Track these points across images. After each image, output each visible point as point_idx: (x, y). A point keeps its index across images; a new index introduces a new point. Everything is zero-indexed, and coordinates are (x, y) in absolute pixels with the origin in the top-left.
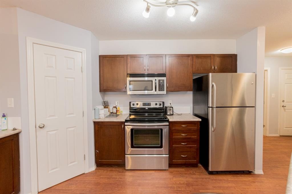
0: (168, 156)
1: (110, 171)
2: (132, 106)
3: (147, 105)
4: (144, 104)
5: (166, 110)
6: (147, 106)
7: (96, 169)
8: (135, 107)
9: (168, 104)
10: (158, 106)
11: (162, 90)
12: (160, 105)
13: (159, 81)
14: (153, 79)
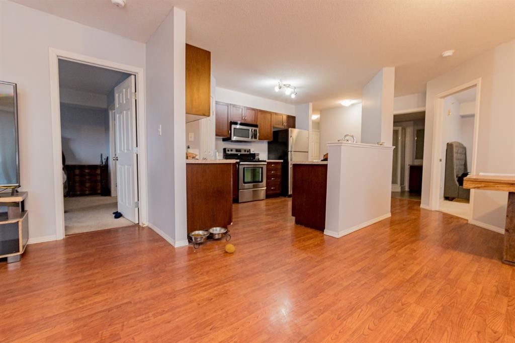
0: (266, 188)
2: (227, 152)
3: (239, 152)
4: (237, 150)
5: (254, 156)
8: (230, 152)
9: (252, 152)
10: (246, 153)
11: (255, 138)
12: (248, 151)
13: (254, 130)
14: (250, 128)
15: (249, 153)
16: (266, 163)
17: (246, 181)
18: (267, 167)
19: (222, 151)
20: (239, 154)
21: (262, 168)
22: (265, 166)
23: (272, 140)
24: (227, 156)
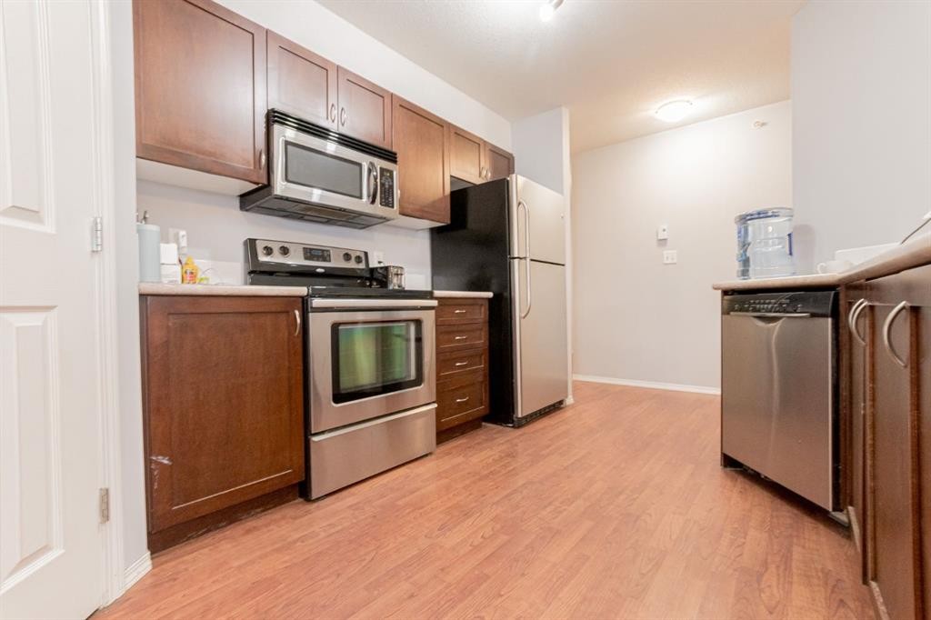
0: (436, 405)
1: (243, 535)
2: (263, 258)
3: (318, 258)
4: (310, 253)
5: (386, 277)
6: (318, 260)
7: (154, 567)
8: (276, 258)
9: (373, 264)
10: (352, 265)
11: (387, 202)
12: (358, 260)
13: (382, 170)
14: (365, 160)
15: (362, 266)
16: (434, 303)
17: (346, 384)
18: (437, 316)
19: (240, 252)
20: (320, 266)
21: (418, 323)
22: (432, 312)
23: (446, 220)
24: (259, 273)
